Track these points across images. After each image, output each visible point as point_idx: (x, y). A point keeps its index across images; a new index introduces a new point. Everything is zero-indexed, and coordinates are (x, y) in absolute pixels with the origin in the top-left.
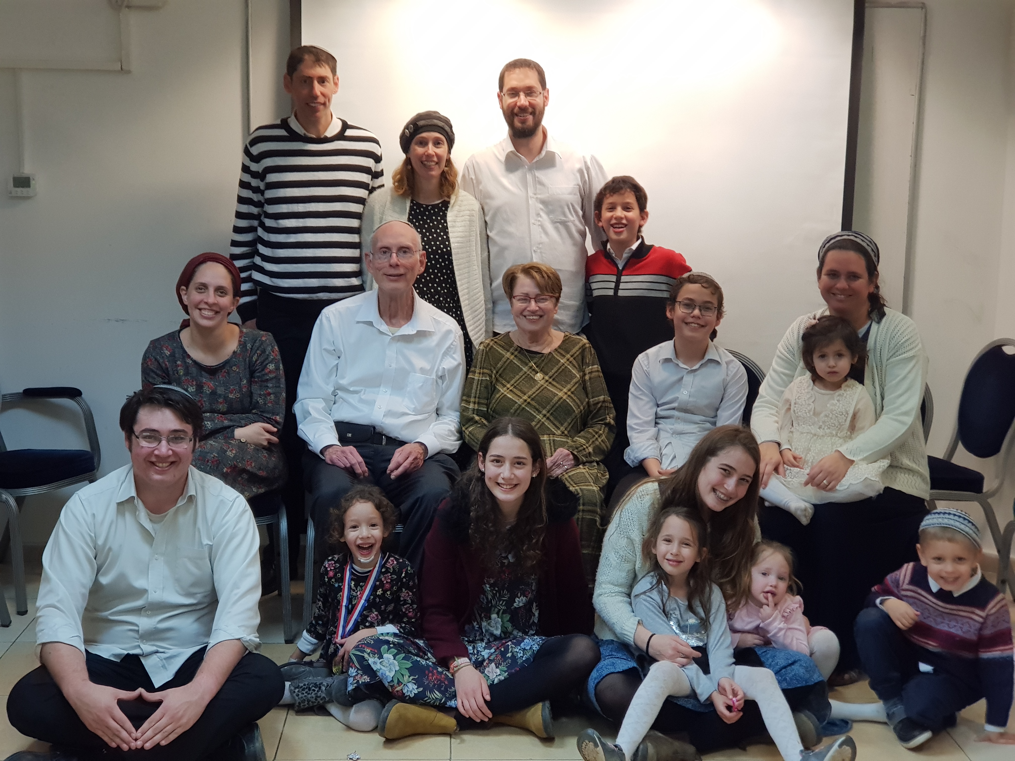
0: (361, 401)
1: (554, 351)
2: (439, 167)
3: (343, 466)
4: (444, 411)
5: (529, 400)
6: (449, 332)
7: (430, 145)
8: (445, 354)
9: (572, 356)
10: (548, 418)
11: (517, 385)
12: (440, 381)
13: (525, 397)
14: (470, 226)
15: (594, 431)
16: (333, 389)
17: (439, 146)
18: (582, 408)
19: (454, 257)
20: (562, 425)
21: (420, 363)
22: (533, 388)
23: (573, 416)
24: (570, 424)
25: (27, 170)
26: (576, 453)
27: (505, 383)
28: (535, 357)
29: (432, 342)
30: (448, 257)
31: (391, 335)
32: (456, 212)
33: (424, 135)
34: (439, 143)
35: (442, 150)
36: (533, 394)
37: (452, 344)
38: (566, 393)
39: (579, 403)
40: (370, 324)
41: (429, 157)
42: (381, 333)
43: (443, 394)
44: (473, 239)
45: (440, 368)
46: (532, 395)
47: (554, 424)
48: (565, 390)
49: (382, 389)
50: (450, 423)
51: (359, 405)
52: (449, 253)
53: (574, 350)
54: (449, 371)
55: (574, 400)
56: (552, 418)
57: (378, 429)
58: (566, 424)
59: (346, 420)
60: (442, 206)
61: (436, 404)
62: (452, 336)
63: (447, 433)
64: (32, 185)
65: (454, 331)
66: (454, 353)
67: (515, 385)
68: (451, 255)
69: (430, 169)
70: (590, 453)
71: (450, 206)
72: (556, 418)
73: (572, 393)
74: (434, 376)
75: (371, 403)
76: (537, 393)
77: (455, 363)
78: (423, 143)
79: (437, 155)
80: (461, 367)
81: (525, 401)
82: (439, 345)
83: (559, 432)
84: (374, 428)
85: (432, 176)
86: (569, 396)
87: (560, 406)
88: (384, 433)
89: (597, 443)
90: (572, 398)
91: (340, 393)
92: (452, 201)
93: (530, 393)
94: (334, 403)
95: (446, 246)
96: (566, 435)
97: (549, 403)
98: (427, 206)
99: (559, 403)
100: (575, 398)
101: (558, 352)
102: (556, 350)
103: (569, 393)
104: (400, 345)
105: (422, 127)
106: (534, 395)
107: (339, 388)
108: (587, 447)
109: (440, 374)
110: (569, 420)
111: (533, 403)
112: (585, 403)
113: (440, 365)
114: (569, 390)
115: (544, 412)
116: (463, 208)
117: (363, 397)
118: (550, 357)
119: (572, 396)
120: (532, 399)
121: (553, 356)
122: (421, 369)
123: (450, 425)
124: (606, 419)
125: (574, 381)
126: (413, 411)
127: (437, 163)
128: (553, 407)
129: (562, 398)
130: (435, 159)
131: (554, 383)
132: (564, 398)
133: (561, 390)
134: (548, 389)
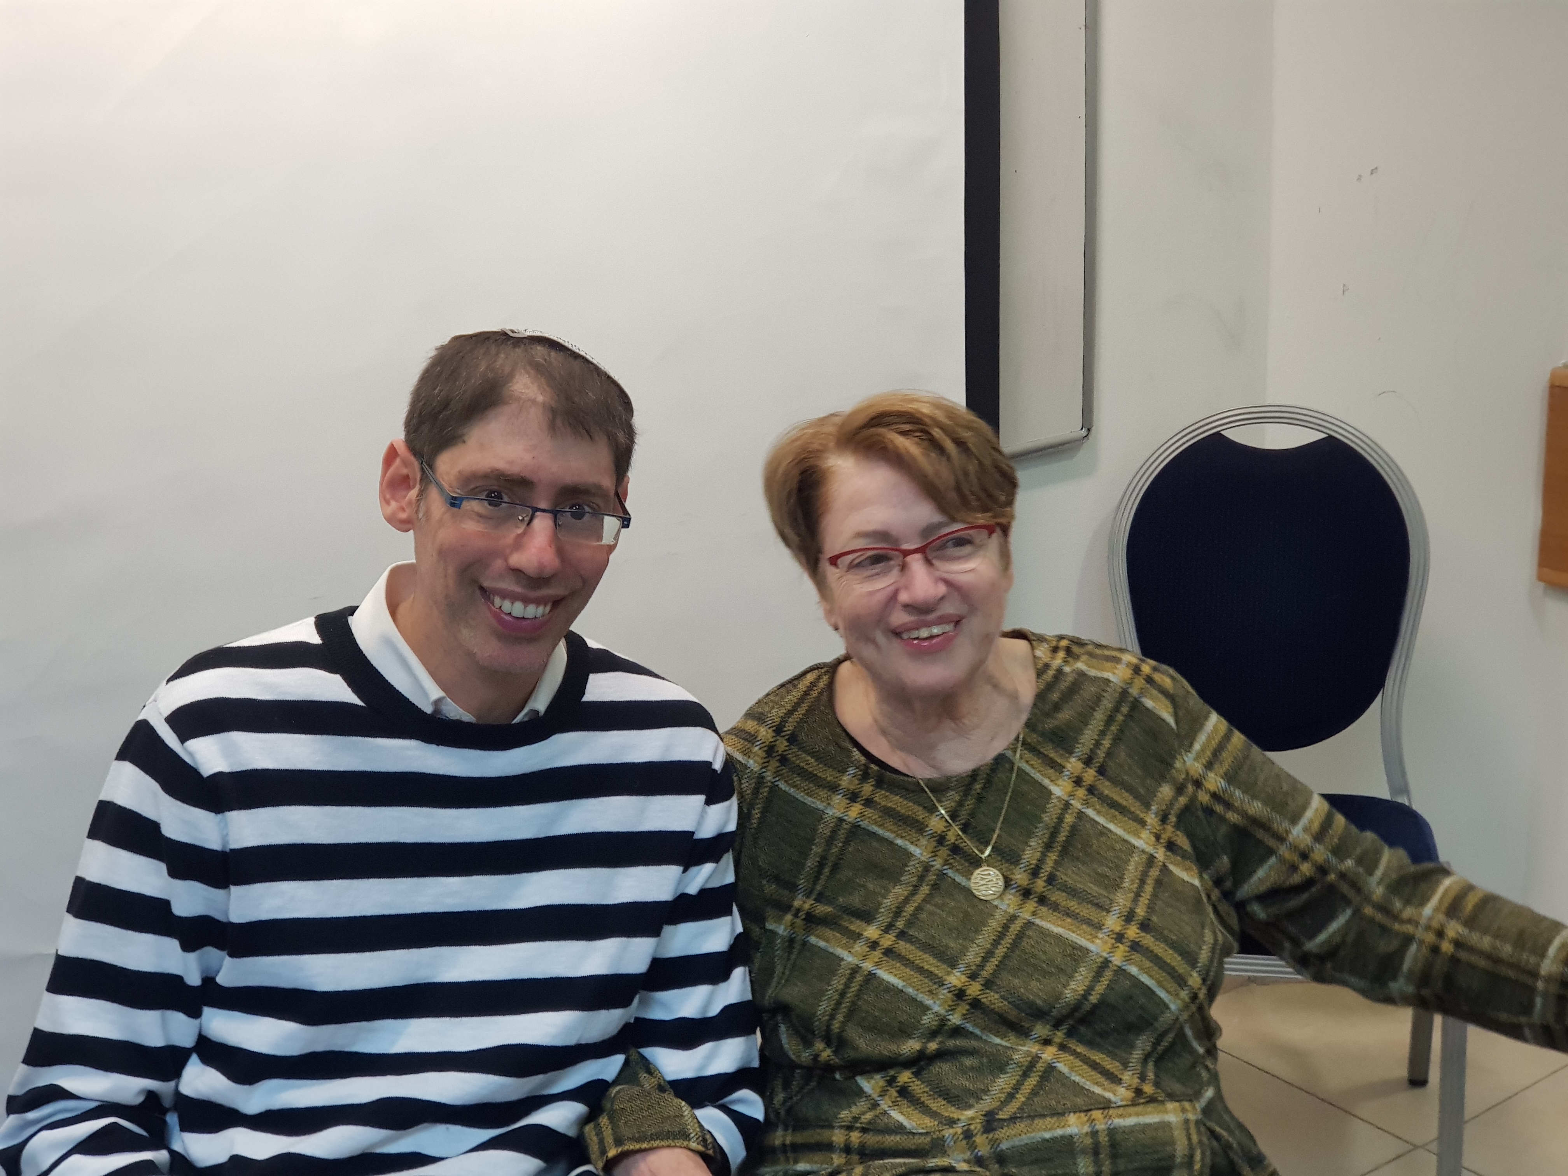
5: (974, 989)
10: (1066, 1049)
11: (910, 923)
18: (1189, 984)
20: (1127, 1064)
22: (977, 931)
23: (1159, 1027)
24: (1149, 1056)
27: (857, 924)
36: (985, 959)
38: (1120, 937)
39: (1180, 969)
46: (981, 966)
47: (1096, 1067)
48: (1110, 922)
55: (1156, 960)
56: (1080, 1047)
58: (1138, 1060)
67: (900, 924)
72: (1095, 1043)
73: (1145, 926)
76: (1000, 951)
81: (960, 994)
86: (1135, 945)
87: (1105, 995)
90: (1148, 952)
93: (972, 957)
97: (1057, 998)
99: (1100, 984)
100: (1160, 949)
103: (1133, 932)
106: (990, 967)
110: (1146, 1045)
111: (990, 1001)
112: (1201, 960)
114: (1129, 917)
115: (1041, 1030)
119: (1148, 940)
128: (1076, 1008)
129: (1106, 961)
131: (1057, 896)
132: (1117, 960)
133: (1099, 927)
134: (1045, 934)
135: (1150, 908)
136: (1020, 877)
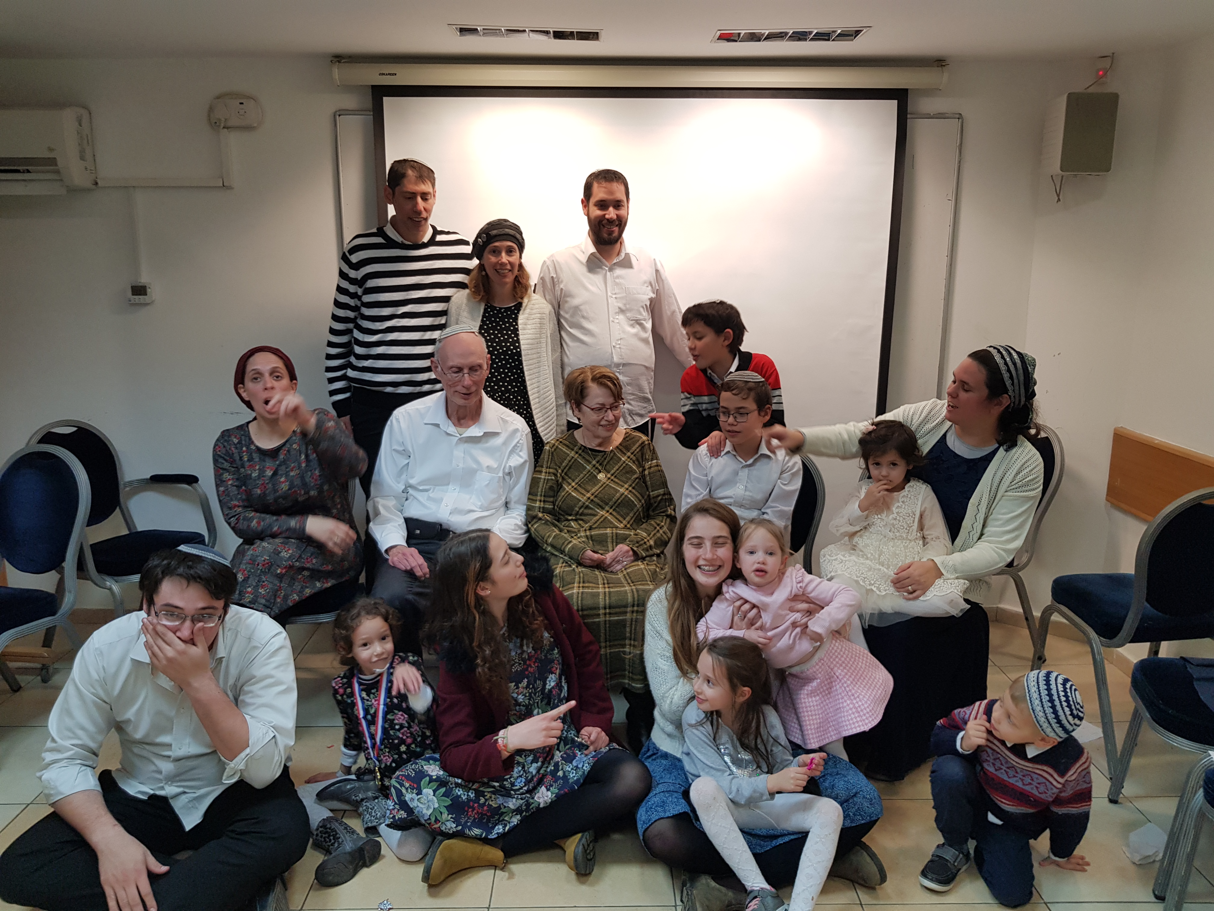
0: (429, 498)
1: (615, 449)
2: (513, 274)
3: (404, 568)
4: (512, 505)
5: (592, 497)
6: (516, 431)
7: (503, 254)
8: (512, 451)
9: (632, 454)
10: (611, 514)
11: (582, 483)
12: (507, 478)
13: (588, 495)
14: (541, 328)
15: (656, 522)
16: (404, 487)
17: (511, 254)
18: (643, 501)
19: (524, 358)
20: (625, 519)
21: (487, 461)
22: (595, 486)
23: (635, 510)
24: (631, 519)
25: (144, 280)
26: (635, 549)
27: (570, 481)
28: (597, 456)
29: (498, 441)
30: (518, 358)
31: (458, 435)
32: (527, 315)
33: (497, 244)
34: (511, 251)
35: (514, 258)
36: (596, 491)
37: (518, 442)
38: (627, 489)
39: (641, 498)
40: (437, 425)
41: (503, 265)
42: (448, 434)
43: (511, 489)
44: (543, 340)
45: (508, 465)
46: (595, 493)
47: (617, 518)
48: (626, 486)
49: (451, 487)
50: (517, 517)
51: (428, 504)
52: (519, 354)
53: (634, 448)
54: (515, 468)
55: (635, 495)
56: (614, 513)
57: (444, 527)
58: (628, 518)
59: (415, 517)
60: (515, 309)
61: (504, 499)
62: (518, 435)
63: (513, 527)
64: (148, 293)
65: (520, 429)
66: (520, 451)
67: (580, 483)
68: (521, 356)
69: (505, 276)
70: (651, 546)
71: (522, 309)
72: (618, 513)
73: (633, 488)
74: (501, 474)
75: (438, 501)
76: (600, 490)
77: (522, 461)
78: (496, 252)
79: (510, 262)
80: (528, 463)
81: (589, 498)
82: (505, 443)
83: (622, 525)
84: (441, 525)
85: (506, 283)
86: (630, 491)
87: (621, 501)
88: (451, 529)
89: (658, 535)
90: (633, 493)
91: (411, 491)
92: (524, 305)
93: (593, 491)
94: (407, 500)
95: (516, 348)
96: (629, 528)
97: (611, 500)
98: (501, 309)
99: (621, 499)
100: (636, 493)
101: (620, 450)
102: (617, 447)
103: (630, 488)
104: (466, 446)
105: (496, 236)
106: (597, 493)
107: (408, 486)
108: (648, 541)
109: (507, 471)
110: (631, 515)
111: (596, 500)
112: (646, 497)
113: (507, 462)
114: (630, 486)
115: (607, 508)
116: (534, 311)
117: (431, 495)
118: (612, 454)
119: (634, 491)
120: (596, 497)
121: (614, 453)
122: (488, 467)
123: (517, 519)
124: (667, 511)
125: (635, 476)
126: (480, 508)
127: (510, 271)
128: (615, 503)
129: (623, 494)
130: (509, 267)
131: (616, 480)
132: (626, 493)
133: (623, 486)
134: (610, 486)
135: (636, 485)
136: (609, 476)
